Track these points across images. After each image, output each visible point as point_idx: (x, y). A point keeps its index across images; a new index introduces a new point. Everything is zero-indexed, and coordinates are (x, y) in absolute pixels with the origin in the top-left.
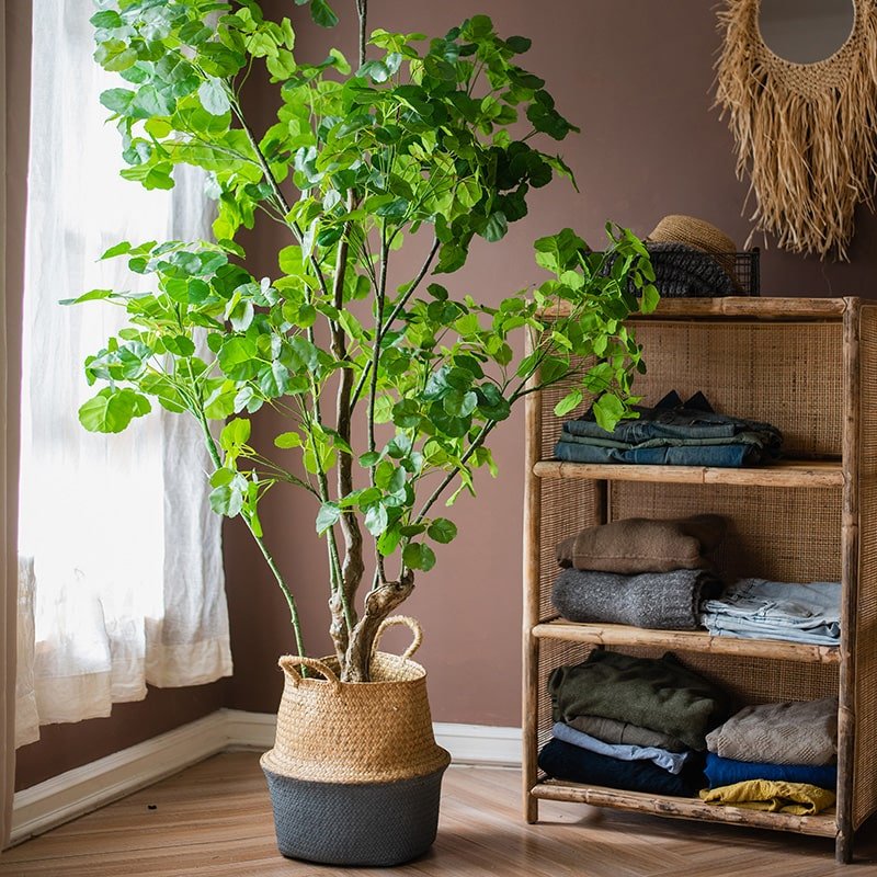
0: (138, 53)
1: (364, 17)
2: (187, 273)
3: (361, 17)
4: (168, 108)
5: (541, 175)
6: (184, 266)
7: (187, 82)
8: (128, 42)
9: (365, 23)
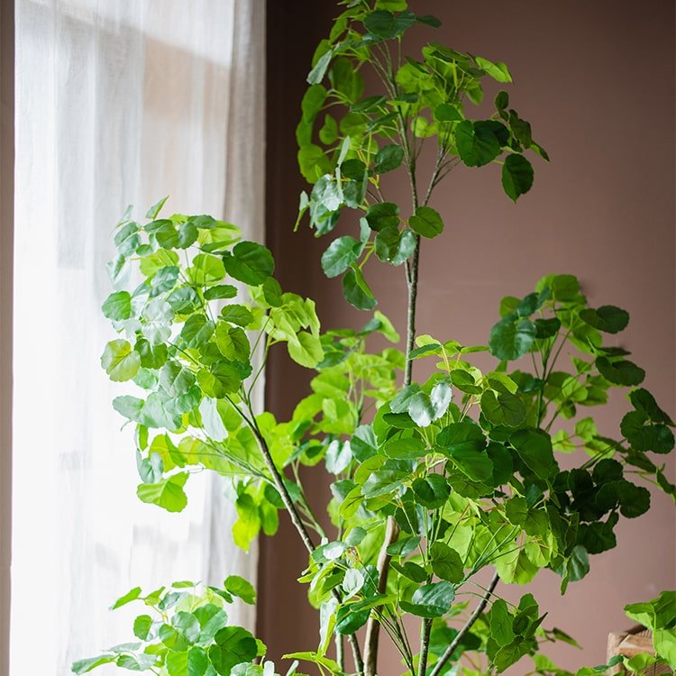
0: (142, 358)
1: (415, 286)
2: (186, 641)
3: (410, 286)
4: (175, 423)
5: (637, 503)
6: (184, 632)
7: (189, 395)
8: (133, 341)
9: (415, 293)
